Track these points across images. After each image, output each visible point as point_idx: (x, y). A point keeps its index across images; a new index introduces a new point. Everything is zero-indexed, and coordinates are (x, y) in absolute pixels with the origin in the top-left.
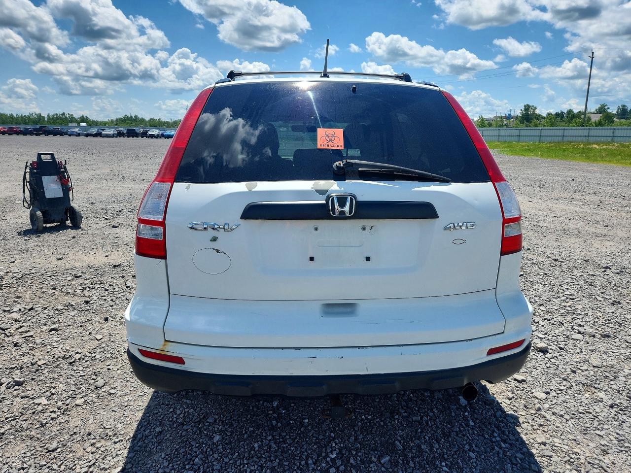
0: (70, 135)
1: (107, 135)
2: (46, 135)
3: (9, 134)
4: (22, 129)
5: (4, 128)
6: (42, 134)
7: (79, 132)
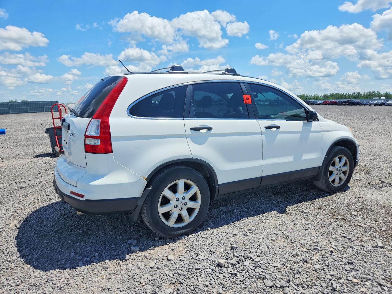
0: (365, 105)
1: (389, 104)
2: (350, 105)
3: (330, 105)
4: (337, 102)
5: (328, 101)
6: (348, 104)
7: (371, 103)
